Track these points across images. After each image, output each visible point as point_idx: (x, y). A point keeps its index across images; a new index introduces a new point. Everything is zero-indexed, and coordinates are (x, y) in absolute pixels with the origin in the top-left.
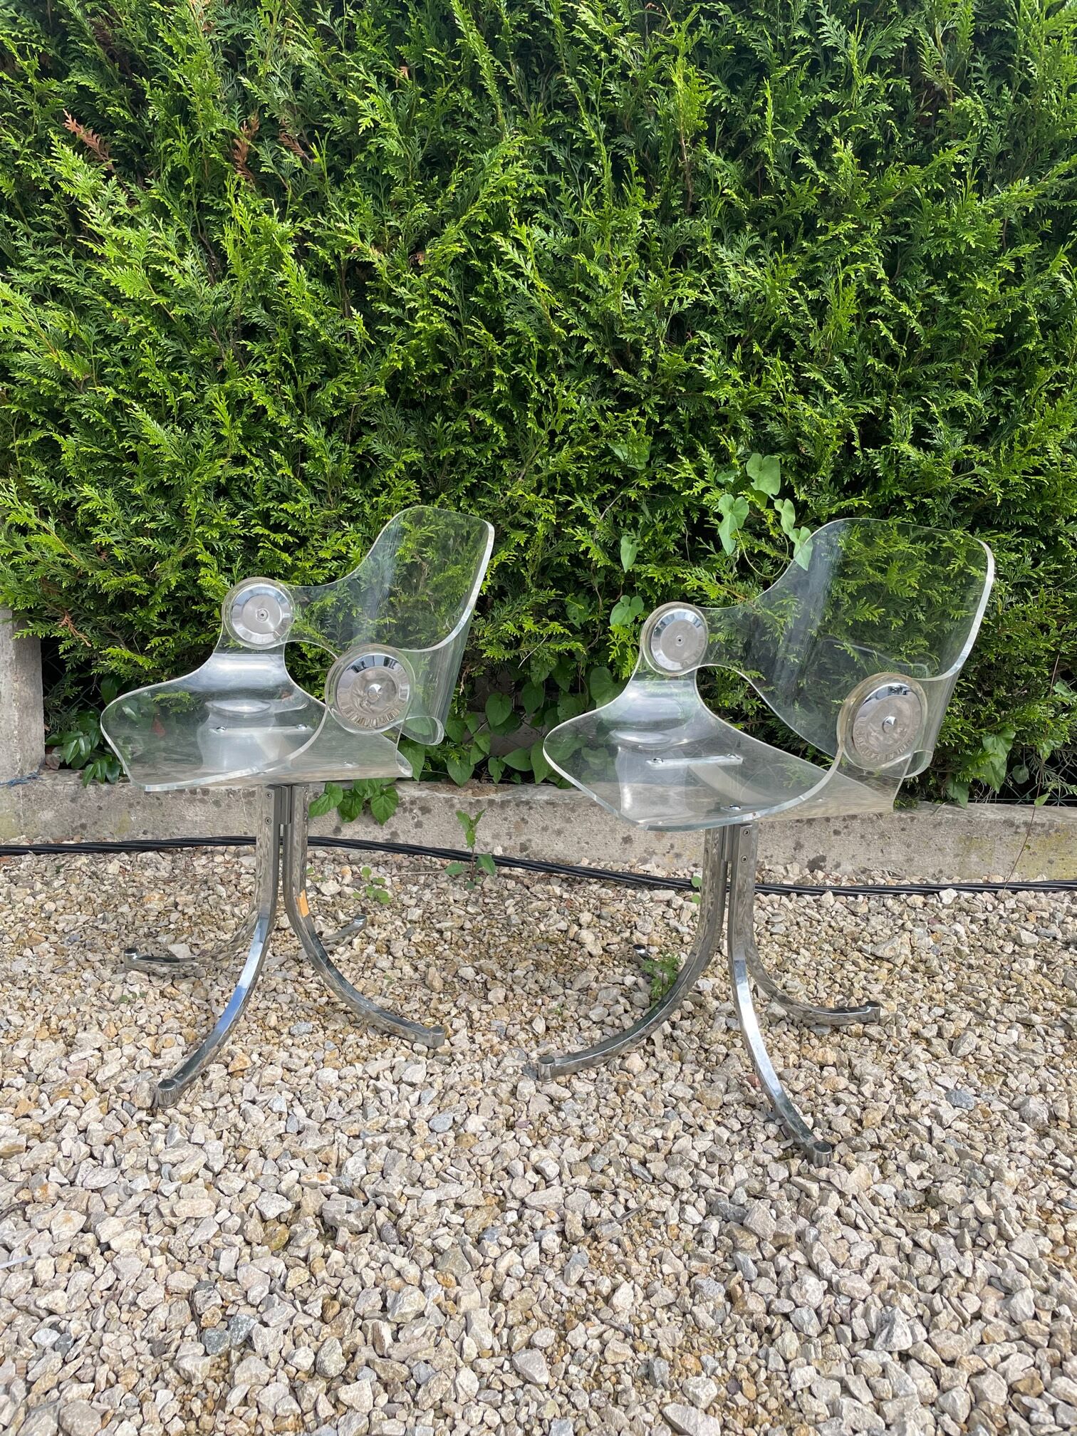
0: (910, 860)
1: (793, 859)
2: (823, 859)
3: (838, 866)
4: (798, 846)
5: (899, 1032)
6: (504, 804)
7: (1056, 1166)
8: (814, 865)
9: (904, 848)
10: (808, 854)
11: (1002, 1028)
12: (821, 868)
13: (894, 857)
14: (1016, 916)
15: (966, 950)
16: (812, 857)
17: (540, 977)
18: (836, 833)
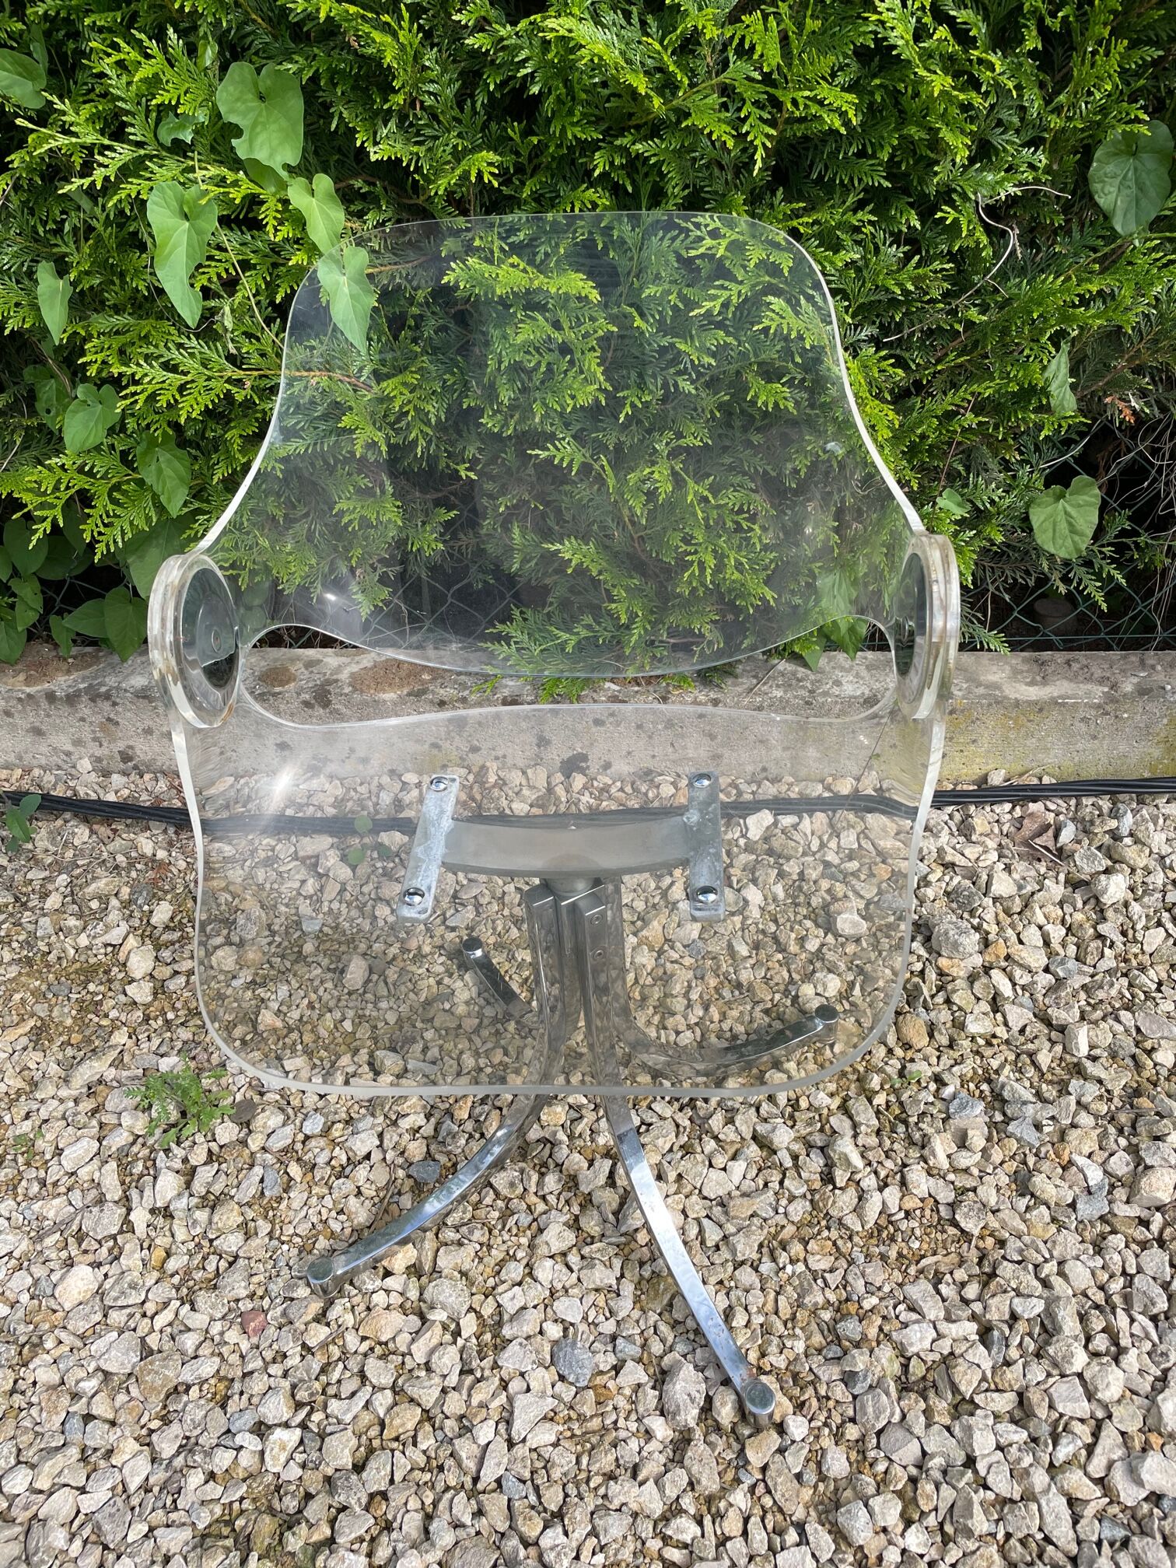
0: (717, 757)
1: (537, 761)
2: (584, 758)
3: (607, 766)
4: (543, 742)
5: (540, 1184)
6: (71, 699)
7: (666, 1540)
8: (572, 765)
9: (706, 740)
10: (558, 753)
11: (720, 1160)
12: (583, 771)
13: (691, 753)
14: (854, 865)
15: (743, 950)
16: (568, 754)
17: (33, 1058)
18: (598, 722)
